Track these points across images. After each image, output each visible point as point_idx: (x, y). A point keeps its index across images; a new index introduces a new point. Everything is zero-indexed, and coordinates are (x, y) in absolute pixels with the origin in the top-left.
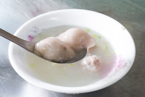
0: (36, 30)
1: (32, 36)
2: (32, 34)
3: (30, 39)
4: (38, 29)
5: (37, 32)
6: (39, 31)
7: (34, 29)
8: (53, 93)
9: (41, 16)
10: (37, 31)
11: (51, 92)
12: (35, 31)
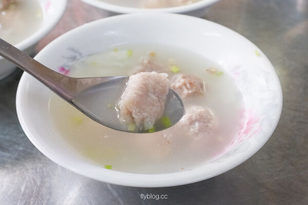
0: (77, 55)
1: (67, 69)
2: (67, 64)
4: (80, 54)
5: (78, 60)
6: (82, 57)
7: (72, 54)
8: (109, 185)
9: (86, 26)
10: (78, 57)
12: (74, 58)
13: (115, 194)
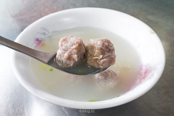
1: (40, 40)
2: (41, 37)
3: (38, 42)
4: (48, 31)
5: (47, 35)
6: (49, 33)
7: (43, 31)
8: (63, 108)
9: (52, 15)
10: (47, 33)
11: (61, 108)
12: (44, 34)
13: (67, 113)
